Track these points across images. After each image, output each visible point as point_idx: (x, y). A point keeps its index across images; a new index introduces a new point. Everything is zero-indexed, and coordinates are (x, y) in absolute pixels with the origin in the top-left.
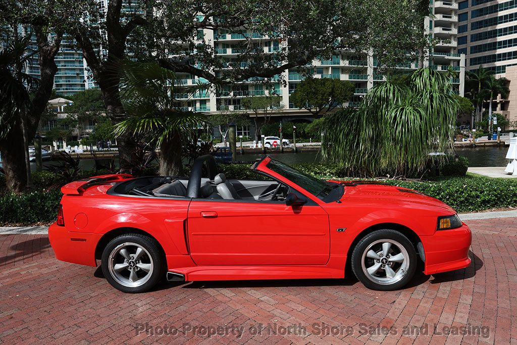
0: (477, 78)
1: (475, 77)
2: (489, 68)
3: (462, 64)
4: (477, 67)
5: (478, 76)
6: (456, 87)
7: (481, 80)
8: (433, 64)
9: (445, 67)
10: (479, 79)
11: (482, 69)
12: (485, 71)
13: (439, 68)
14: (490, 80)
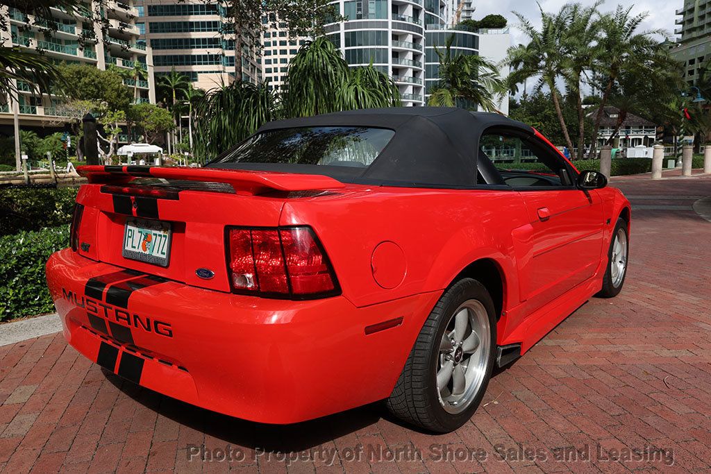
0: (170, 85)
1: (167, 82)
2: (183, 73)
3: (149, 61)
4: (168, 69)
5: (171, 80)
6: (144, 94)
7: (176, 87)
8: (109, 55)
9: (127, 62)
10: (173, 86)
11: (175, 73)
12: (179, 76)
13: (119, 62)
14: (186, 87)
